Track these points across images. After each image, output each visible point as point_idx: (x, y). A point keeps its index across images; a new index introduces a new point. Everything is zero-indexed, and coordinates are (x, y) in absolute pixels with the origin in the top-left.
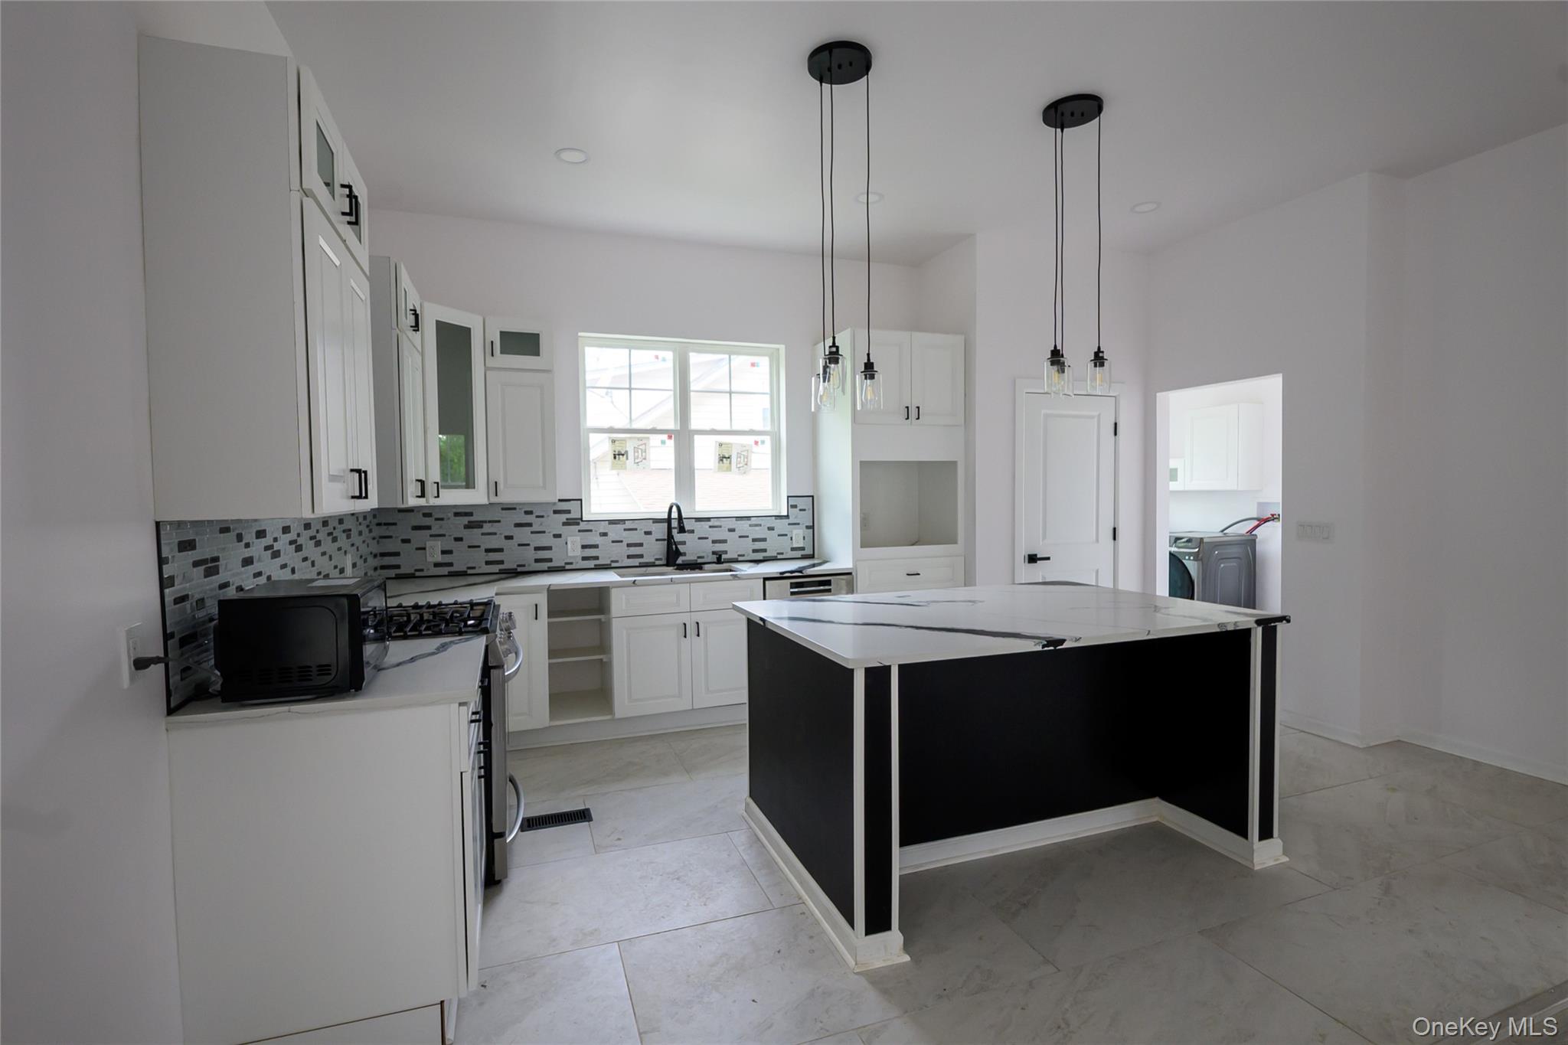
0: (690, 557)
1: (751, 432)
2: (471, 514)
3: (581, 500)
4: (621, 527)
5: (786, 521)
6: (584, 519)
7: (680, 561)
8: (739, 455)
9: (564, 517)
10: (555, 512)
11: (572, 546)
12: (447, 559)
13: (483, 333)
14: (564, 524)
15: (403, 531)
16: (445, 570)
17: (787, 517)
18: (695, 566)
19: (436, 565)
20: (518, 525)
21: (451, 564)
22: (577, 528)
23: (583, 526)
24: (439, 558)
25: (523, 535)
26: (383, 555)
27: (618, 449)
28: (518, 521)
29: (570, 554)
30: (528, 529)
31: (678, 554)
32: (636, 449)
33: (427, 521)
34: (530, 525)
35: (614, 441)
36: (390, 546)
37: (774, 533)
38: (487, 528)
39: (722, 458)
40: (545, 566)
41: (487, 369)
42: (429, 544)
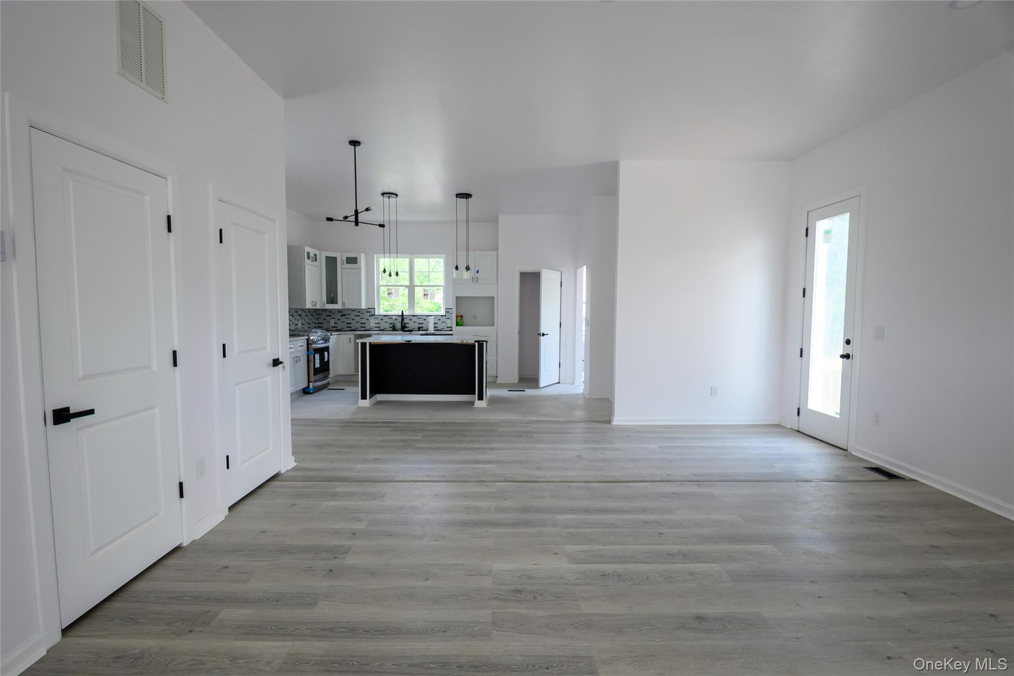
0: (410, 328)
1: (436, 286)
2: (342, 312)
3: (375, 308)
4: (387, 317)
5: (445, 317)
6: (376, 314)
7: (406, 329)
8: (431, 294)
9: (369, 314)
10: (367, 312)
11: (372, 323)
12: (336, 325)
13: (341, 257)
14: (370, 316)
15: (324, 316)
16: (335, 329)
17: (445, 316)
18: (411, 331)
19: (333, 327)
20: (356, 316)
21: (336, 327)
22: (373, 317)
23: (375, 317)
24: (333, 325)
25: (357, 319)
26: (319, 323)
27: (389, 292)
28: (356, 314)
29: (371, 325)
30: (359, 317)
31: (405, 327)
32: (395, 292)
33: (330, 314)
34: (359, 316)
35: (388, 289)
36: (321, 321)
37: (441, 321)
38: (347, 316)
39: (425, 295)
40: (364, 329)
41: (342, 268)
42: (331, 321)
